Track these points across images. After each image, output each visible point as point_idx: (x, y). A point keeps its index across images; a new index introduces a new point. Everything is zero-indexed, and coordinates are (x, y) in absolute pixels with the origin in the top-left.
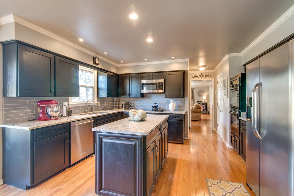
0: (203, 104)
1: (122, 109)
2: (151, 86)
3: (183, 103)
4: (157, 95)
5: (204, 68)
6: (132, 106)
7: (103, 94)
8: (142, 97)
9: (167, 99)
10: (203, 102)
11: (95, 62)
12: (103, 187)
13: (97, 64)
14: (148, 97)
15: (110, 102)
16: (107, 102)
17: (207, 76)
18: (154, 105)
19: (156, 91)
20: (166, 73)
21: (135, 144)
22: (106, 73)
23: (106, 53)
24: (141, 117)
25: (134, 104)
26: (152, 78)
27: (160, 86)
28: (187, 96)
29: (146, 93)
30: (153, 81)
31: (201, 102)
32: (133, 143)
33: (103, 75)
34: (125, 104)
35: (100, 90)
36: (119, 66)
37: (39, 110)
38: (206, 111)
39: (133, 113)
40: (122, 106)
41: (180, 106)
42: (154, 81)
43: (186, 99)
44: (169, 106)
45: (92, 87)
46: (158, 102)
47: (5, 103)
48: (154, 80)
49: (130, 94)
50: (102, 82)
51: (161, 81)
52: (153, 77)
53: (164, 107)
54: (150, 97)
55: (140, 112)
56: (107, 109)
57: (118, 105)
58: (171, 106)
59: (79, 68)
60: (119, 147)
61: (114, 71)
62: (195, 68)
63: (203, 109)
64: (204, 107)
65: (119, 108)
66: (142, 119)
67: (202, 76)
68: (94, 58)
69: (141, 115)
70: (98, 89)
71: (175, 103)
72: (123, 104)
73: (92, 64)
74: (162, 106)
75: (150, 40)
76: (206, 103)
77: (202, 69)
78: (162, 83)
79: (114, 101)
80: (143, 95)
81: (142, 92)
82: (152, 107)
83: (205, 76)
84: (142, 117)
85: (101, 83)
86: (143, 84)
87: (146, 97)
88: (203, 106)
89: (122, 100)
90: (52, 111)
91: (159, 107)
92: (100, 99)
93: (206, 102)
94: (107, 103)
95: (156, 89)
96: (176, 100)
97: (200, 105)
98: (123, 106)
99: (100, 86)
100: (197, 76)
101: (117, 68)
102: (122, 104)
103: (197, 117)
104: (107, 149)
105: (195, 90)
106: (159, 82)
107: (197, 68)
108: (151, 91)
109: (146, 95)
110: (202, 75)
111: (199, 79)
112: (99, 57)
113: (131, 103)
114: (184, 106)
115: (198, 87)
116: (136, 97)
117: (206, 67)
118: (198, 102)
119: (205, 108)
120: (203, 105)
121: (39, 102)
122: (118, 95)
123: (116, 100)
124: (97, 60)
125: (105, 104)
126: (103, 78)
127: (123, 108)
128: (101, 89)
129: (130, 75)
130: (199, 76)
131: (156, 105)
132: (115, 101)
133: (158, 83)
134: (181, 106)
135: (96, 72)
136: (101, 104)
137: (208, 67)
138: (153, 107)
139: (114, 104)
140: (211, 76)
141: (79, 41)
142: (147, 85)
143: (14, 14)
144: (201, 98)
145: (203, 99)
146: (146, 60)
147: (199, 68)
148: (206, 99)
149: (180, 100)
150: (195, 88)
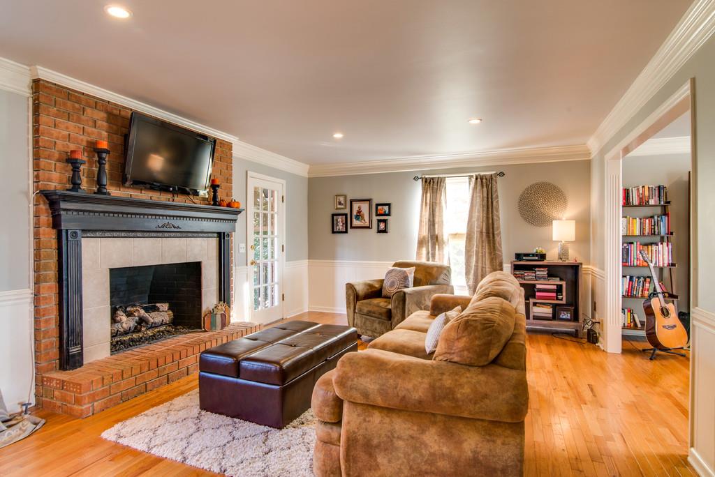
0: (553, 271)
10: (553, 257)
31: (543, 257)
38: (575, 318)
63: (555, 307)
64: (559, 289)
76: (575, 268)
88: (553, 283)
93: (573, 257)
97: (537, 278)
105: (500, 187)
115: (521, 169)
118: (518, 256)
119: (563, 298)
120: (551, 275)
144: (541, 231)
145: (550, 240)
148: (573, 239)
150: (502, 174)
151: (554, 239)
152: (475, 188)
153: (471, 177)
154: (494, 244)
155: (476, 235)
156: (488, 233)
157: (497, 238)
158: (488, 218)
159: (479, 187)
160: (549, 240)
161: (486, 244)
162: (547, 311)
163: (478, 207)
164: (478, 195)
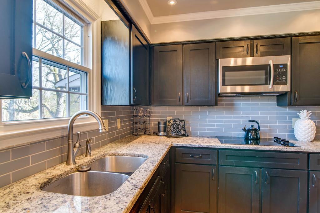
6: (184, 128)
7: (120, 96)
16: (121, 118)
18: (249, 125)
25: (188, 121)
49: (186, 98)
52: (255, 50)
70: (103, 80)
72: (162, 122)
78: (286, 65)
89: (156, 113)
92: (108, 111)
94: (121, 122)
98: (162, 129)
102: (159, 124)
106: (277, 63)
113: (181, 121)
123: (143, 111)
125: (119, 125)
127: (162, 133)
129: (185, 46)
131: (256, 126)
133: (274, 66)
136: (110, 124)
138: (248, 131)
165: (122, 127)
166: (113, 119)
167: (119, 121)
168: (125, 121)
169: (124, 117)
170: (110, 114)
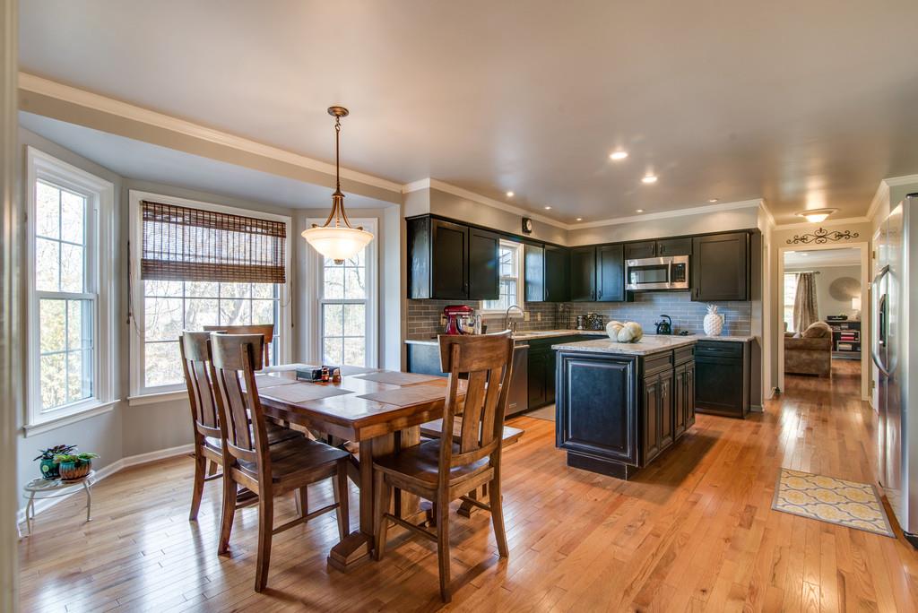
0: (851, 325)
1: (576, 328)
2: (654, 272)
3: (749, 315)
4: (671, 296)
5: (824, 216)
6: (602, 323)
7: (537, 295)
8: (628, 301)
9: (698, 305)
10: (851, 318)
11: (525, 230)
12: (570, 437)
13: (530, 232)
14: (645, 300)
15: (549, 312)
16: (542, 313)
17: (842, 236)
18: (660, 320)
19: (667, 286)
20: (695, 239)
21: (625, 370)
22: (544, 247)
23: (548, 208)
24: (631, 334)
25: (607, 316)
26: (656, 254)
27: (677, 272)
28: (759, 297)
29: (640, 292)
30: (659, 260)
31: (845, 318)
32: (622, 367)
33: (538, 253)
34: (585, 318)
35: (530, 287)
36: (571, 227)
37: (444, 322)
39: (614, 327)
40: (578, 322)
41: (736, 323)
42: (662, 261)
43: (755, 304)
44: (702, 323)
45: (515, 280)
46: (672, 313)
47: (410, 308)
48: (661, 258)
49: (598, 294)
50: (534, 268)
51: (681, 260)
52: (660, 250)
53: (690, 327)
54: (649, 301)
55: (629, 326)
56: (543, 329)
57: (566, 321)
58: (711, 323)
59: (501, 243)
60: (597, 374)
61: (559, 241)
62: (792, 215)
63: (853, 344)
64: (856, 336)
65: (568, 327)
66: (634, 338)
67: (821, 236)
68: (525, 220)
69: (631, 330)
70: (526, 283)
71: (723, 315)
72: (580, 317)
73: (521, 234)
74: (686, 322)
75: (650, 179)
77: (816, 220)
78: (684, 265)
79: (556, 311)
80: (631, 297)
81: (628, 287)
82: (656, 324)
83: (833, 236)
84: (634, 335)
85: (531, 270)
86: (630, 269)
87: (640, 301)
88: (851, 332)
89: (576, 308)
90: (465, 324)
91: (676, 327)
92: (529, 306)
94: (542, 316)
95: (667, 281)
96: (724, 308)
97: (842, 329)
98: (580, 323)
99: (529, 278)
100: (803, 239)
101: (567, 234)
102: (578, 318)
103: (813, 366)
104: (576, 377)
106: (675, 263)
107: (800, 216)
108: (654, 286)
109: (641, 296)
110: (821, 234)
111: (814, 246)
112: (533, 216)
113: (599, 316)
114: (750, 324)
115: (831, 270)
116: (614, 302)
117: (830, 212)
118: (829, 318)
119: (859, 338)
120: (850, 328)
121: (446, 308)
122: (567, 297)
123: (563, 307)
124: (528, 223)
125: (539, 318)
126: (536, 260)
127: (580, 327)
128: (532, 284)
129: (598, 248)
130: (810, 238)
131: (667, 321)
132: (561, 309)
133: (672, 265)
134: (741, 323)
135: (521, 247)
136: (530, 316)
137: (835, 211)
138: (659, 325)
139: (556, 319)
140: (856, 235)
141: (506, 197)
142: (642, 272)
143: (431, 178)
144: (845, 304)
146: (640, 211)
147: (805, 215)
149: (737, 309)
150: (818, 273)
151: (853, 308)
152: (800, 280)
153: (797, 274)
154: (813, 310)
155: (800, 307)
156: (808, 306)
157: (815, 308)
158: (808, 297)
159: (802, 280)
160: (850, 309)
161: (808, 312)
162: (849, 347)
163: (802, 291)
164: (802, 284)
165: (542, 320)
166: (534, 312)
167: (539, 314)
168: (545, 316)
169: (545, 312)
170: (530, 308)
